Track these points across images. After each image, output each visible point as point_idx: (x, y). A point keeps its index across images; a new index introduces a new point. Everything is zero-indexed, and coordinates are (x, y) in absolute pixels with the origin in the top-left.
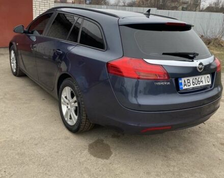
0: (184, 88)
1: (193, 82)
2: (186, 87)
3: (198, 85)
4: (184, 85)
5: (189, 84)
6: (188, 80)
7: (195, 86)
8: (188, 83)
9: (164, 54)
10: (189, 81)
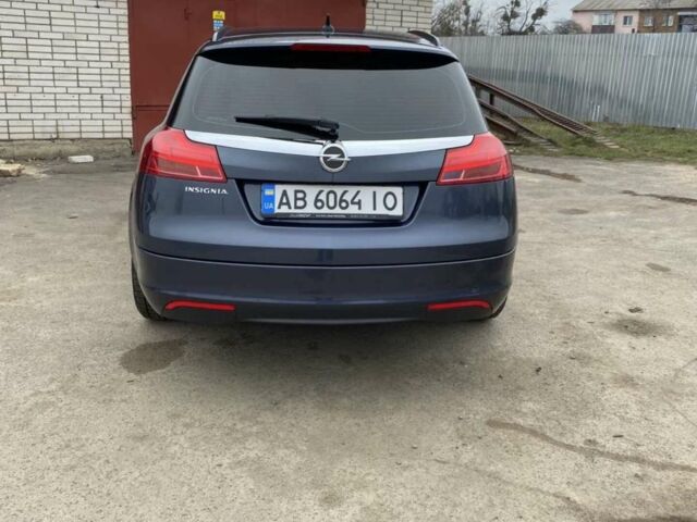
0: (277, 211)
1: (317, 200)
2: (284, 209)
3: (338, 210)
4: (281, 204)
5: (300, 203)
6: (296, 192)
7: (325, 210)
8: (296, 199)
9: (239, 120)
10: (300, 195)
